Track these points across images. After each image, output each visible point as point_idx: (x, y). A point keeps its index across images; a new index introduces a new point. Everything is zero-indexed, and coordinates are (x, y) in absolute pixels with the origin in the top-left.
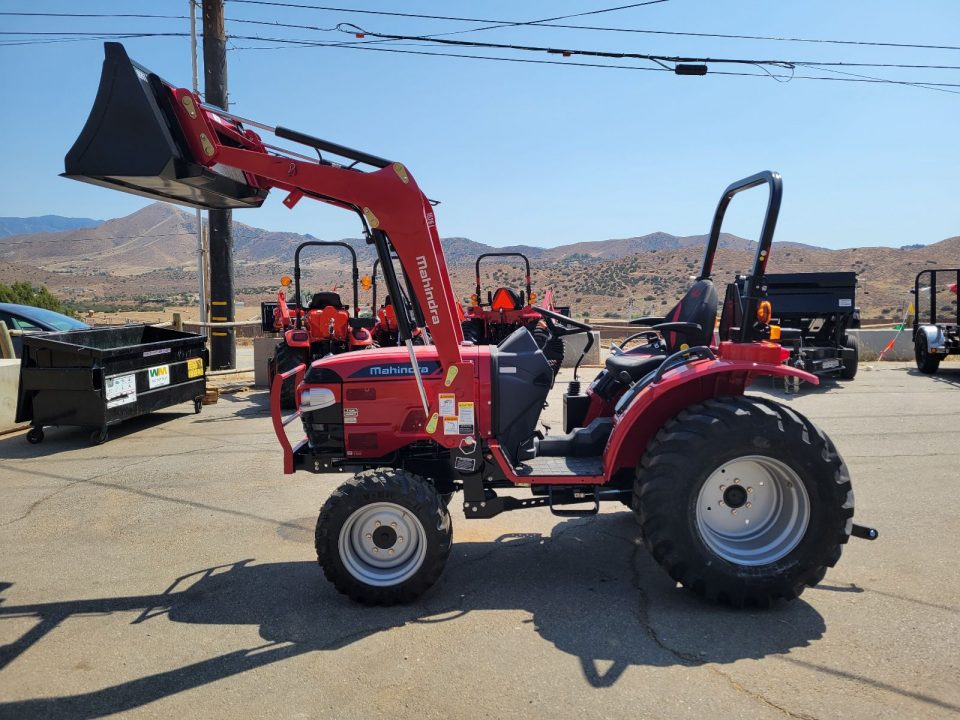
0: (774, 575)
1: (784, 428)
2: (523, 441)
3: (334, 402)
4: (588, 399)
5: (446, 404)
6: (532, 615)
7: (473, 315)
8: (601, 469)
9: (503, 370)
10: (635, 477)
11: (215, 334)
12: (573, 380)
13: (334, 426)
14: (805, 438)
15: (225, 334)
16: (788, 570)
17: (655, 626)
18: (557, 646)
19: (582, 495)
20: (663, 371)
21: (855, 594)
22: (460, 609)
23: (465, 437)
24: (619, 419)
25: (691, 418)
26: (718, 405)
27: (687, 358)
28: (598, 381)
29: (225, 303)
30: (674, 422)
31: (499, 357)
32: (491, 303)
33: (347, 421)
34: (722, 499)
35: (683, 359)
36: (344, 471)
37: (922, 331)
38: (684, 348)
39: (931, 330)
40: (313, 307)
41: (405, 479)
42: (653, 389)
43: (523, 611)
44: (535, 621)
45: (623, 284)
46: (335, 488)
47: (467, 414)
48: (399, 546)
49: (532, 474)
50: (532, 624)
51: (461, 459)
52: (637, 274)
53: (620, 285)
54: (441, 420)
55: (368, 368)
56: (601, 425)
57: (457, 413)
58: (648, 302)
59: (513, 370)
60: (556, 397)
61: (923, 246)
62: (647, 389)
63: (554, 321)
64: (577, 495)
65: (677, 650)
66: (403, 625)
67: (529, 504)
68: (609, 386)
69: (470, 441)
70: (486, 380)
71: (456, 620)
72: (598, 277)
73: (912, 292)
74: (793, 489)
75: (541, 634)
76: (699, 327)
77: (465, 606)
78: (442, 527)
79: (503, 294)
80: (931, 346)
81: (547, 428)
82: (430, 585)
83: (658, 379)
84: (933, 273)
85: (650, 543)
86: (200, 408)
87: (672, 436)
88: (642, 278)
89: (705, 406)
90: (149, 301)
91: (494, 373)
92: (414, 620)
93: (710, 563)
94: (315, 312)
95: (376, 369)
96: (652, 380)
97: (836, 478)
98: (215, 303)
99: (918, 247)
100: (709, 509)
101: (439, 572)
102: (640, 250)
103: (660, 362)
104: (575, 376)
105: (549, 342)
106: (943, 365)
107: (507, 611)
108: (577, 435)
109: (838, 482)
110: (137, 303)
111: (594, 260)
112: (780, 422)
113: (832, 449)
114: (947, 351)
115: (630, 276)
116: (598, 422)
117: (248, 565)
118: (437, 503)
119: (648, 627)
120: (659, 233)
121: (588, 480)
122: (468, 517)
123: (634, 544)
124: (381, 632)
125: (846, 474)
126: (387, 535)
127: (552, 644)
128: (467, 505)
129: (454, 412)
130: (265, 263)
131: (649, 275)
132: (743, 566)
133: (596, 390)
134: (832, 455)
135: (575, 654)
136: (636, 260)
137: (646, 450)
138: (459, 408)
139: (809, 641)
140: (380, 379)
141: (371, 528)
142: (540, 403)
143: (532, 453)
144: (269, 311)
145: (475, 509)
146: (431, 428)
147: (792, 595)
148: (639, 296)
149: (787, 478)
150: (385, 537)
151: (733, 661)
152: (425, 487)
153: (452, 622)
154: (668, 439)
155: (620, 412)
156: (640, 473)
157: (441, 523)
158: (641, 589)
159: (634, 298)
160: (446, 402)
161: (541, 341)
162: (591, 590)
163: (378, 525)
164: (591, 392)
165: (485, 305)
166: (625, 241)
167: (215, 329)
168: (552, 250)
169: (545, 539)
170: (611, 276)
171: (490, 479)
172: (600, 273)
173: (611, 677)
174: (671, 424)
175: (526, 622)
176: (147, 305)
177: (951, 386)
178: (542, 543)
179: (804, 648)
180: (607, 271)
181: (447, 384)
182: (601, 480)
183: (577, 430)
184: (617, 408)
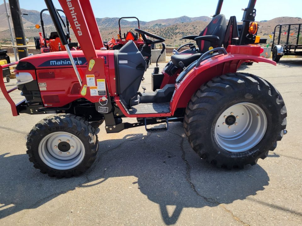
0: (247, 155)
1: (260, 89)
2: (132, 97)
3: (33, 80)
4: (162, 76)
5: (90, 80)
6: (137, 178)
7: (118, 43)
8: (169, 109)
9: (121, 62)
10: (186, 114)
11: (19, 51)
12: (156, 67)
13: (36, 92)
14: (270, 93)
15: (23, 51)
16: (254, 153)
17: (194, 182)
18: (149, 198)
19: (160, 121)
20: (201, 61)
21: (276, 158)
22: (103, 178)
23: (101, 97)
24: (178, 86)
25: (215, 85)
26: (228, 78)
27: (212, 54)
28: (167, 67)
29: (21, 38)
30: (206, 87)
31: (119, 55)
32: (125, 38)
33: (41, 89)
34: (225, 122)
35: (210, 55)
36: (46, 113)
37: (276, 47)
38: (211, 49)
39: (279, 47)
40: (51, 38)
41: (71, 120)
42: (195, 70)
43: (133, 177)
44: (139, 182)
45: (172, 35)
46: (34, 125)
47: (102, 85)
48: (72, 150)
49: (136, 113)
50: (137, 184)
51: (101, 107)
52: (177, 31)
53: (171, 35)
54: (88, 89)
55: (49, 62)
56: (169, 88)
57: (96, 85)
58: (180, 41)
59: (126, 62)
60: (148, 75)
61: (267, 21)
62: (192, 70)
63: (146, 35)
64: (158, 121)
65: (205, 196)
66: (74, 189)
67: (136, 125)
68: (172, 69)
69: (104, 99)
70: (112, 67)
71: (101, 184)
72: (164, 32)
73: (273, 33)
74: (259, 117)
75: (141, 191)
76: (218, 38)
77: (106, 176)
78: (92, 142)
79: (130, 34)
80: (278, 52)
81: (145, 89)
82: (88, 168)
83: (198, 65)
84: (281, 26)
85: (192, 144)
86: (9, 80)
87: (205, 94)
88: (179, 32)
89: (222, 79)
90: (8, 41)
91: (116, 64)
92: (80, 186)
93: (219, 153)
94: (52, 40)
95: (53, 62)
96: (195, 66)
97: (281, 111)
98: (17, 38)
99: (265, 21)
100: (218, 126)
101: (92, 162)
102: (178, 22)
103: (199, 57)
104: (157, 65)
105: (144, 47)
106: (281, 59)
107: (125, 177)
108: (158, 93)
109: (282, 114)
110: (4, 41)
111: (163, 25)
112: (258, 86)
113: (281, 98)
114: (284, 54)
115: (175, 31)
116: (167, 86)
117: (6, 156)
118: (88, 130)
119: (191, 183)
120: (184, 16)
121: (163, 115)
122: (108, 133)
123: (181, 137)
124: (62, 195)
125: (285, 110)
126: (66, 146)
127: (146, 197)
128: (107, 127)
129: (95, 84)
130: (49, 26)
131: (181, 31)
132: (234, 153)
133: (166, 71)
134: (281, 101)
135: (157, 203)
136: (177, 26)
137: (191, 101)
138: (97, 82)
139: (264, 187)
140: (56, 67)
141: (56, 142)
142: (140, 78)
143: (137, 102)
144: (37, 41)
145: (111, 129)
146: (83, 92)
147: (254, 163)
148: (178, 39)
149: (257, 112)
150: (64, 147)
151: (232, 202)
152: (82, 123)
153: (98, 185)
154: (203, 96)
155: (178, 82)
156: (188, 112)
157: (91, 140)
158: (186, 161)
159: (176, 39)
160: (90, 79)
161: (140, 47)
162: (164, 162)
163: (60, 142)
164: (164, 72)
165: (123, 38)
166: (173, 19)
167: (19, 48)
168: (149, 22)
169: (145, 136)
170: (169, 32)
171: (118, 115)
172: (165, 30)
173: (175, 217)
174: (204, 88)
175: (134, 183)
176: (7, 42)
177: (285, 66)
178: (143, 138)
179: (262, 191)
180: (167, 30)
181: (90, 70)
182: (169, 115)
183: (158, 90)
184: (177, 80)
